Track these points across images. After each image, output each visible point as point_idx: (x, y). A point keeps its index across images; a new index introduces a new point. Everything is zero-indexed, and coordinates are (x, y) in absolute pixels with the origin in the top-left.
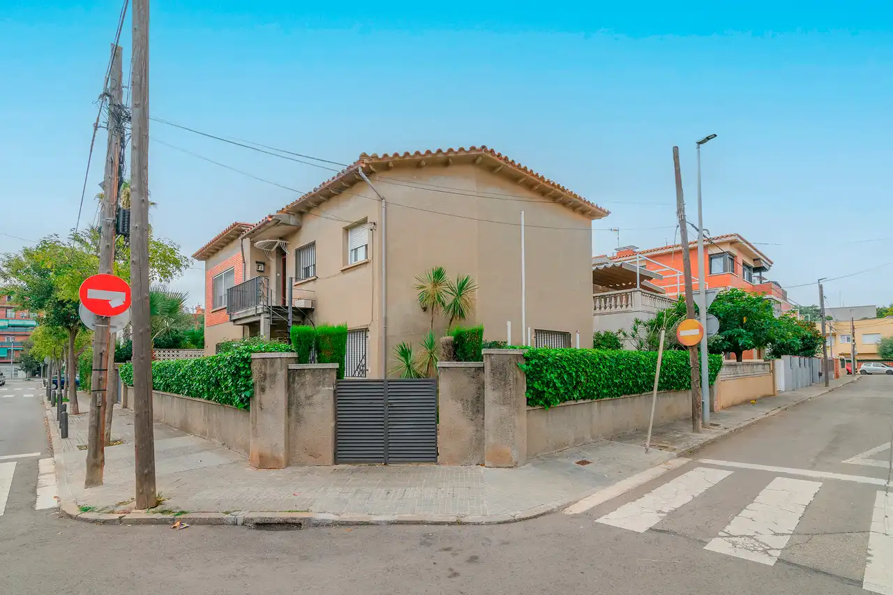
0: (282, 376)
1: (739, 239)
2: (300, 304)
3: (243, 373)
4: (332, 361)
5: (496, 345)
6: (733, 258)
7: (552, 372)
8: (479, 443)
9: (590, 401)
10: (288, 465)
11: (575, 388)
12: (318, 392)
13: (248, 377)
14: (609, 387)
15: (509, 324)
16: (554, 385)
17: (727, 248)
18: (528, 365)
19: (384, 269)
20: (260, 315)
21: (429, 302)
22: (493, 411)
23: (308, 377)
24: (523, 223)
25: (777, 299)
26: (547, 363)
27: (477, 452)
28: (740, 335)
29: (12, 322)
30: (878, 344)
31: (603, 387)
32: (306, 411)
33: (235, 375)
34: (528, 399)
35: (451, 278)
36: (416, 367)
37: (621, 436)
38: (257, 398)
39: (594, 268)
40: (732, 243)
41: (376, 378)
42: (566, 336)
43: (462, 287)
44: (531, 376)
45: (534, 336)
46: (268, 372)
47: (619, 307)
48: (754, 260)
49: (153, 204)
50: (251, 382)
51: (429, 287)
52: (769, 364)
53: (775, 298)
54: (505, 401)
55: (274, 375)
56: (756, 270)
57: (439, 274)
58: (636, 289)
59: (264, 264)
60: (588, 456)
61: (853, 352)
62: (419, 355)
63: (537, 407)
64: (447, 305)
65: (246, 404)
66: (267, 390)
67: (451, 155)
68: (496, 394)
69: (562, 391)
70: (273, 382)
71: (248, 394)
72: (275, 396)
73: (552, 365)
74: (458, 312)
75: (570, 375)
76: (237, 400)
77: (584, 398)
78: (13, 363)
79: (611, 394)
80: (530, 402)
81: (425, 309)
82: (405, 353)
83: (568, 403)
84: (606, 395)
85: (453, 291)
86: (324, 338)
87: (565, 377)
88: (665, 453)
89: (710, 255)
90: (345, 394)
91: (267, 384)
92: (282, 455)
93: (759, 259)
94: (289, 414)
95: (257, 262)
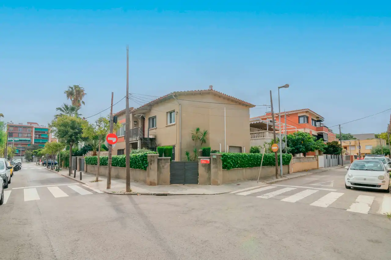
0: (156, 160)
1: (309, 111)
2: (151, 137)
3: (145, 159)
4: (169, 156)
5: (215, 152)
6: (308, 118)
7: (229, 160)
8: (209, 179)
9: (242, 168)
10: (158, 185)
11: (237, 164)
12: (165, 165)
13: (146, 161)
14: (248, 164)
15: (220, 144)
16: (230, 163)
17: (305, 114)
18: (223, 157)
19: (180, 127)
20: (137, 140)
21: (195, 139)
22: (213, 170)
23: (163, 161)
24: (225, 116)
25: (326, 133)
26: (228, 157)
27: (209, 182)
28: (300, 147)
29: (20, 139)
30: (370, 149)
31: (246, 164)
32: (163, 170)
33: (143, 160)
34: (223, 167)
35: (202, 130)
36: (191, 158)
37: (253, 179)
38: (149, 167)
39: (250, 123)
40: (307, 112)
41: (178, 161)
42: (240, 148)
43: (205, 133)
44: (224, 161)
45: (229, 148)
46: (153, 159)
47: (261, 137)
48: (317, 118)
49: (86, 94)
50: (147, 162)
51: (195, 133)
52: (316, 158)
53: (325, 132)
54: (216, 167)
55: (154, 160)
56: (318, 121)
57: (198, 130)
58: (266, 131)
59: (137, 122)
60: (239, 183)
61: (360, 153)
62: (192, 154)
63: (226, 169)
64: (200, 139)
65: (145, 169)
66: (152, 164)
67: (202, 91)
68: (214, 165)
69: (233, 165)
70: (154, 162)
71: (147, 165)
72: (154, 166)
73: (229, 158)
74: (204, 141)
75: (235, 160)
76: (143, 167)
77: (240, 167)
78: (21, 156)
79: (249, 166)
80: (223, 168)
81: (193, 140)
82: (187, 154)
83: (235, 169)
84: (247, 167)
85: (202, 134)
86: (167, 150)
87: (233, 161)
88: (263, 183)
89: (299, 116)
90: (173, 166)
91: (152, 162)
92: (156, 182)
93: (319, 117)
94: (158, 171)
95: (134, 121)
